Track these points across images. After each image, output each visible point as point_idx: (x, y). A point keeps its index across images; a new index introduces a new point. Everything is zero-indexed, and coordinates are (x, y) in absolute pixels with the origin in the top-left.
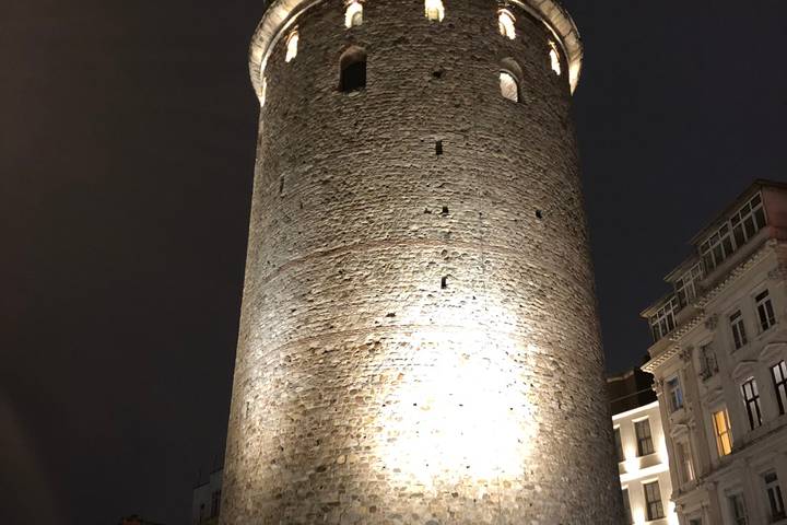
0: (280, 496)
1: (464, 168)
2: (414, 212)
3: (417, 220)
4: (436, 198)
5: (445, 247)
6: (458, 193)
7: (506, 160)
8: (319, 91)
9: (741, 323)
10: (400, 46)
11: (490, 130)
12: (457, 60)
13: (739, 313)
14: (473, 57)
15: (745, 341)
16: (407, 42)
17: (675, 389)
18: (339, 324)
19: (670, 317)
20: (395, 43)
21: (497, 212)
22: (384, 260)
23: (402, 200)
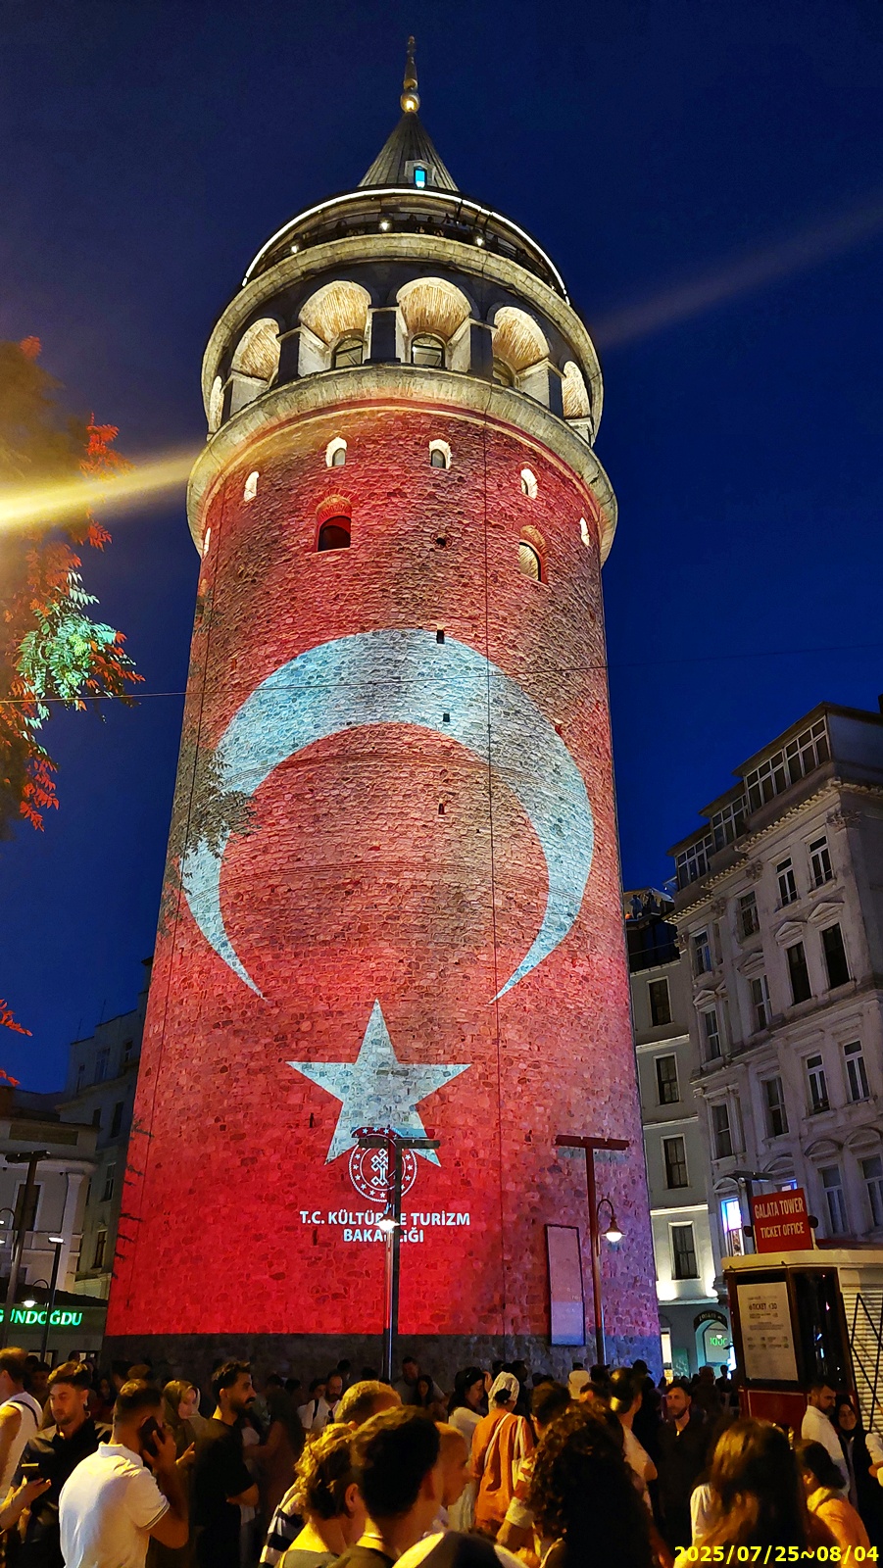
0: (224, 1070)
1: (472, 666)
4: (434, 703)
5: (445, 766)
6: (463, 697)
7: (522, 659)
8: (286, 549)
9: (790, 874)
10: (395, 500)
11: (504, 619)
12: (467, 525)
13: (788, 863)
14: (487, 523)
15: (794, 897)
16: (404, 496)
17: (702, 947)
18: (308, 857)
19: (701, 857)
20: (390, 495)
21: (510, 724)
22: (369, 778)
23: (393, 702)
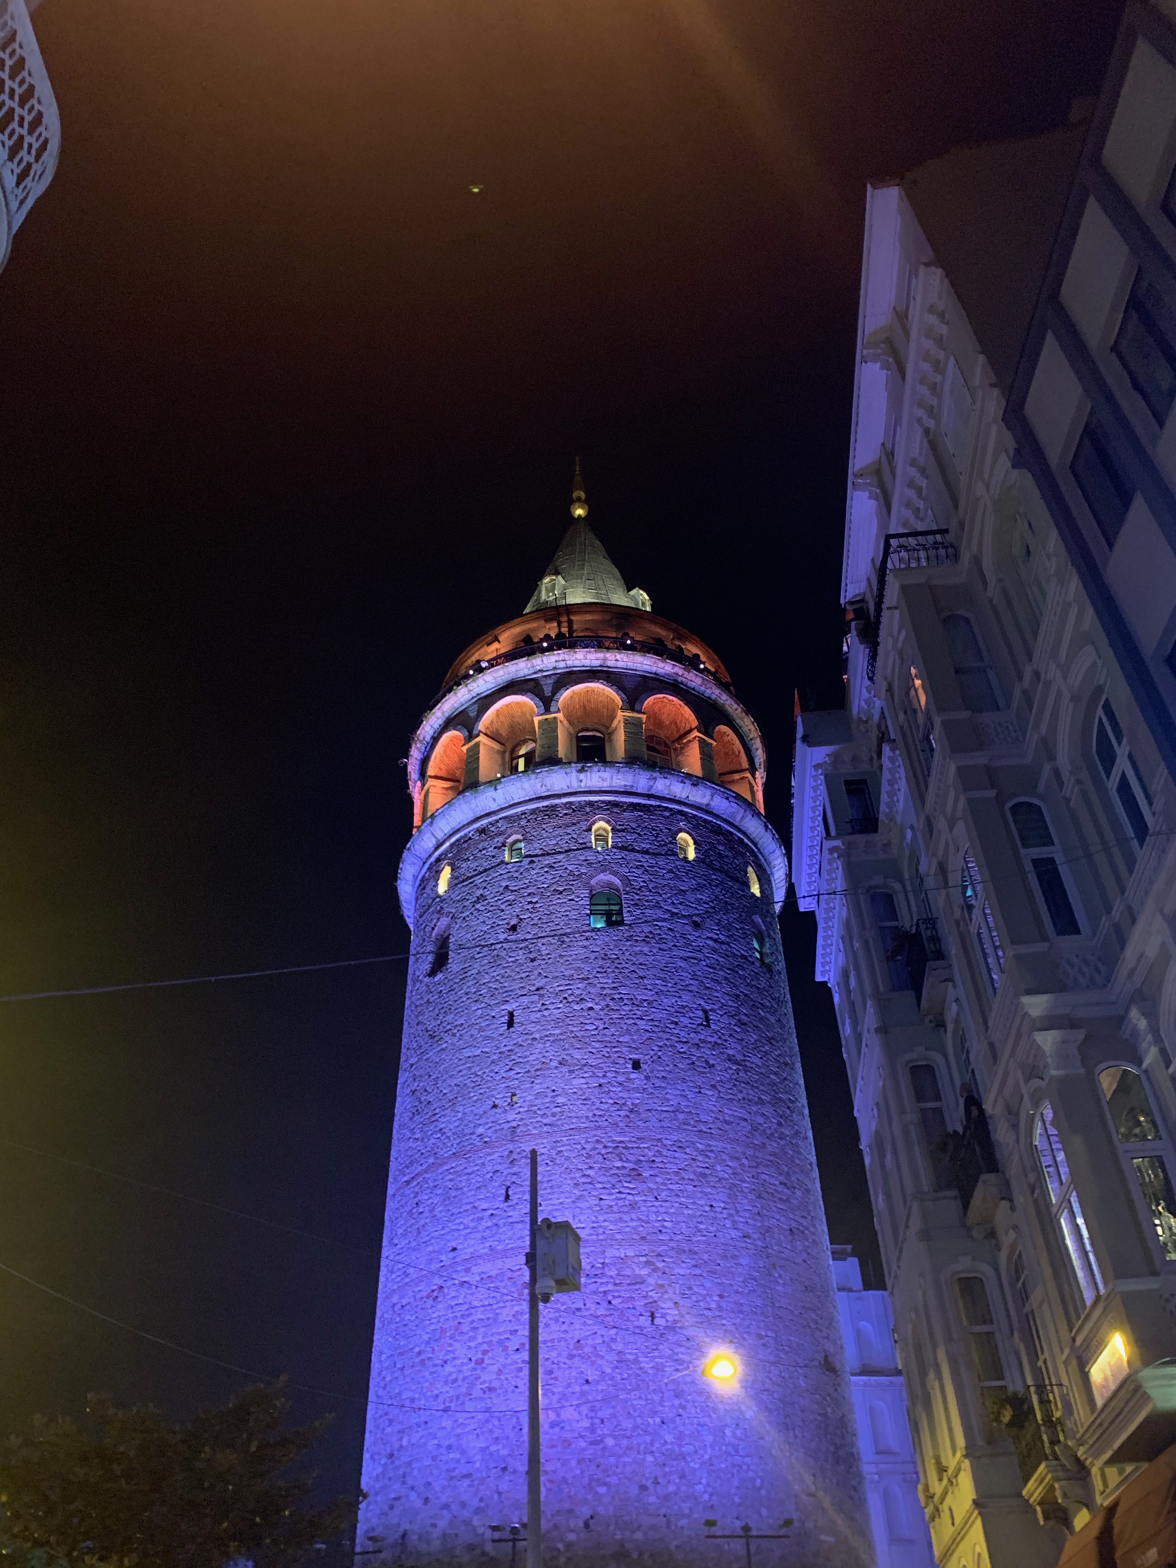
2: (481, 1111)
3: (482, 1121)
4: (504, 1085)
5: (511, 1147)
6: (529, 1071)
11: (571, 976)
12: (536, 902)
14: (555, 891)
20: (475, 903)
21: (574, 1082)
22: (451, 1180)
